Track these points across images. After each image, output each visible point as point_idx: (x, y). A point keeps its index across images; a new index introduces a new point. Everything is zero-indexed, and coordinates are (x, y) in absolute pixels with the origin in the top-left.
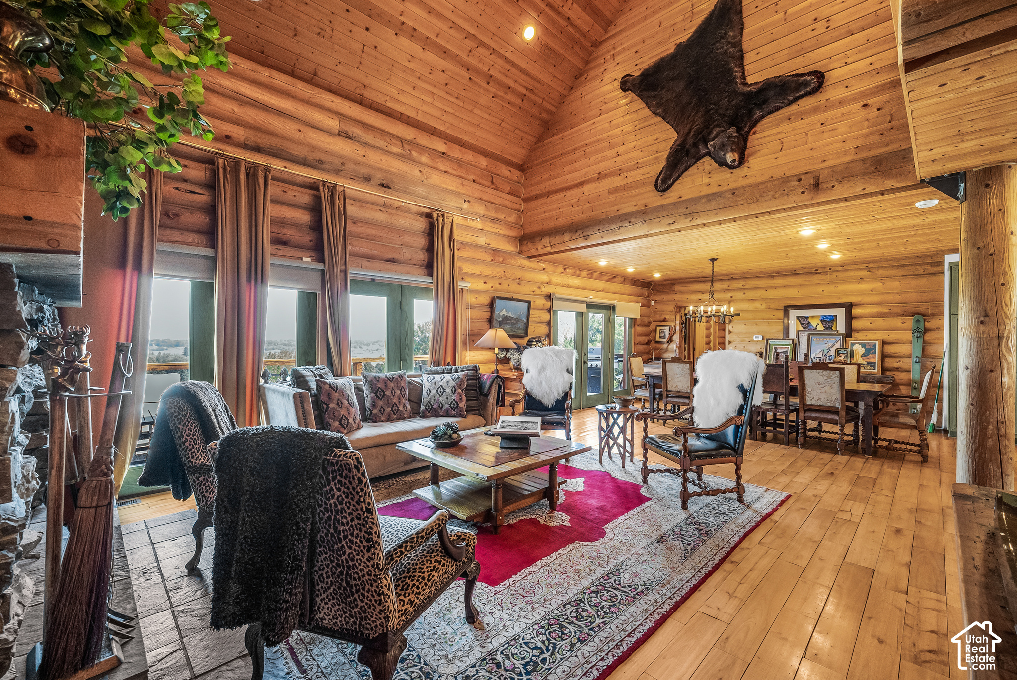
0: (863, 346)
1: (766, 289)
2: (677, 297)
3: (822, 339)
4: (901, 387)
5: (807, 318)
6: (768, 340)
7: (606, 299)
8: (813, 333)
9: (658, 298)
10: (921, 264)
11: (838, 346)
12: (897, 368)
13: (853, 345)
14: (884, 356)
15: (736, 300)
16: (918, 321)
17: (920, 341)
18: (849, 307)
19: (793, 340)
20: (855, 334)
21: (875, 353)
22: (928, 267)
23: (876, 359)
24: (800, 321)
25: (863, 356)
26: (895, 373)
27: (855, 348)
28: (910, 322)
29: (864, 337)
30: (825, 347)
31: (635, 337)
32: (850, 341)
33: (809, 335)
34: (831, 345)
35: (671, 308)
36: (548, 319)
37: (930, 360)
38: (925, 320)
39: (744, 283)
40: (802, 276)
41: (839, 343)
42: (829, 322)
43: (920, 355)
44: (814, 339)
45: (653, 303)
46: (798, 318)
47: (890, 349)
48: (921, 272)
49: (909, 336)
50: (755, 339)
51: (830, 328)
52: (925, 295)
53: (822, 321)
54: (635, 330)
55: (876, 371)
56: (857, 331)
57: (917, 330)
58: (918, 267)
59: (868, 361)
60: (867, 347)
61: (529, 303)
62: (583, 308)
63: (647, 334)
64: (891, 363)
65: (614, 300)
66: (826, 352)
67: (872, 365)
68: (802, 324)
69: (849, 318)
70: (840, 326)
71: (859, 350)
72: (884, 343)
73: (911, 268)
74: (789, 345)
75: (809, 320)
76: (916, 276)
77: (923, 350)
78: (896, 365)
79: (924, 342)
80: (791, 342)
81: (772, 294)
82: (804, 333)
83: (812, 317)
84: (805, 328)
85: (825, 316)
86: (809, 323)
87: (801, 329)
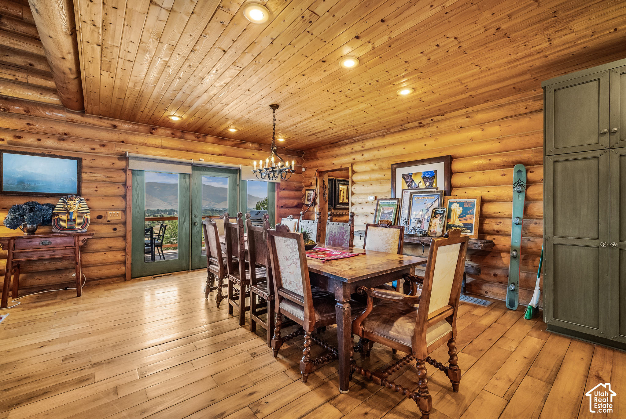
0: (461, 204)
1: (378, 148)
2: (318, 163)
3: (422, 197)
4: (503, 255)
5: (410, 175)
6: (378, 200)
7: (223, 162)
8: (415, 192)
9: (307, 165)
10: (523, 101)
11: (436, 205)
12: (498, 232)
13: (451, 204)
14: (482, 217)
15: (358, 162)
16: (519, 171)
17: (522, 196)
18: (449, 160)
19: (398, 199)
20: (455, 192)
21: (473, 214)
22: (530, 103)
23: (473, 220)
24: (404, 179)
25: (460, 217)
26: (496, 237)
27: (453, 207)
28: (511, 174)
29: (464, 195)
30: (424, 207)
31: (278, 200)
32: (449, 199)
34: (430, 204)
35: (313, 172)
36: (124, 180)
37: (535, 221)
38: (527, 171)
39: (363, 144)
40: (408, 131)
41: (437, 202)
42: (430, 177)
43: (521, 215)
44: (415, 199)
45: (303, 170)
46: (403, 176)
47: (490, 209)
48: (523, 110)
49: (508, 191)
50: (370, 199)
51: (431, 186)
52: (527, 138)
53: (424, 178)
54: (278, 193)
55: (472, 234)
56: (458, 187)
57: (518, 183)
58: (519, 104)
59: (465, 222)
60: (465, 206)
61: (79, 160)
62: (188, 170)
63: (295, 198)
64: (489, 225)
65: (239, 163)
67: (469, 227)
68: (407, 182)
69: (449, 173)
70: (441, 183)
71: (457, 210)
72: (483, 201)
73: (511, 106)
74: (395, 205)
75: (413, 177)
76: (517, 116)
77: (526, 208)
78: (496, 227)
79: (527, 198)
80: (396, 201)
81: (383, 152)
82: (407, 192)
83: (416, 174)
84: (409, 186)
85: (426, 172)
86: (412, 181)
87: (406, 187)
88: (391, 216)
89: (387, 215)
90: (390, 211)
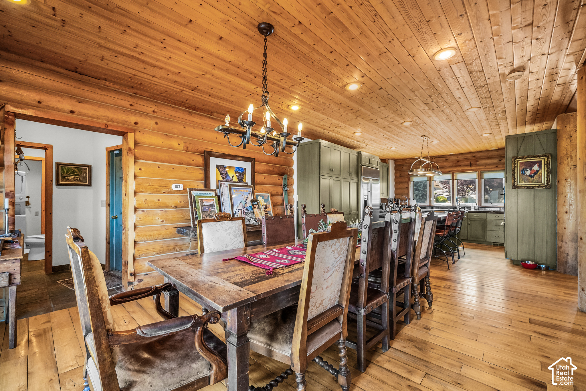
0: (263, 197)
3: (239, 190)
5: (224, 168)
6: (191, 190)
11: (250, 198)
13: (258, 197)
16: (285, 179)
17: (287, 193)
19: (215, 191)
20: (257, 187)
24: (219, 170)
27: (259, 199)
29: (262, 190)
30: (243, 199)
33: (230, 185)
34: (246, 196)
41: (250, 195)
42: (241, 172)
44: (234, 191)
46: (218, 167)
50: (174, 188)
51: (242, 180)
53: (236, 172)
56: (260, 184)
57: (285, 186)
60: (265, 198)
66: (244, 203)
68: (221, 174)
69: (254, 172)
71: (261, 201)
72: (272, 195)
74: (212, 197)
75: (227, 170)
78: (276, 212)
80: (213, 193)
82: (224, 184)
83: (230, 167)
84: (223, 178)
85: (238, 168)
86: (227, 173)
87: (221, 179)
88: (215, 209)
89: (209, 208)
90: (211, 203)
